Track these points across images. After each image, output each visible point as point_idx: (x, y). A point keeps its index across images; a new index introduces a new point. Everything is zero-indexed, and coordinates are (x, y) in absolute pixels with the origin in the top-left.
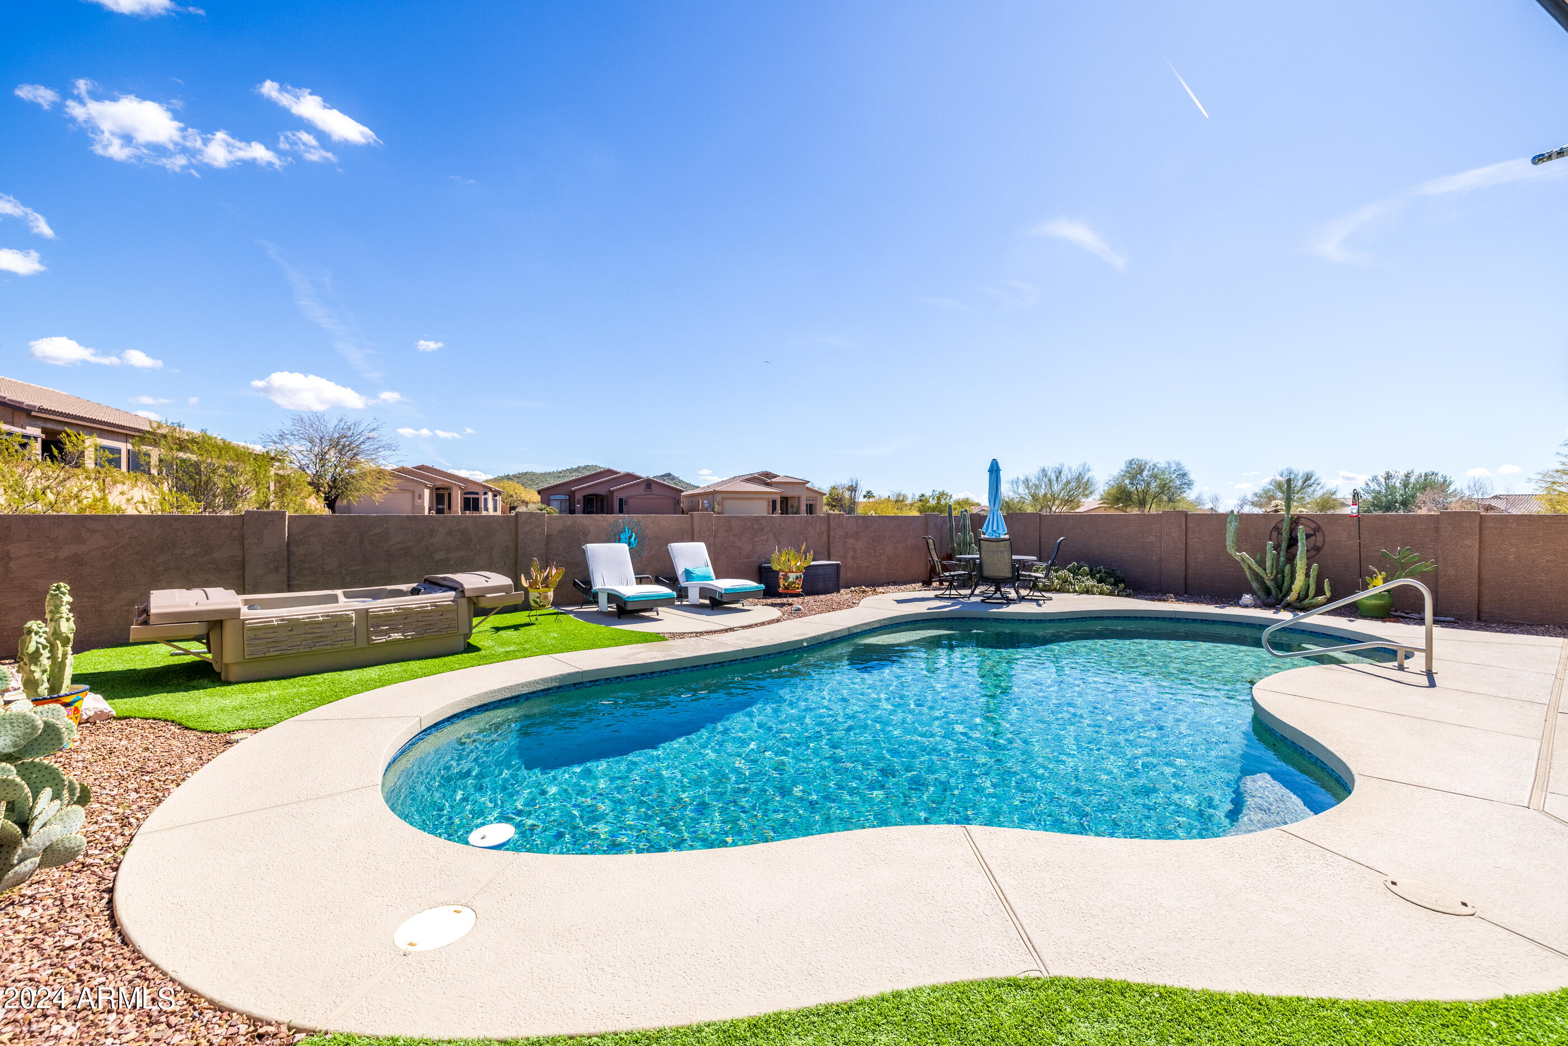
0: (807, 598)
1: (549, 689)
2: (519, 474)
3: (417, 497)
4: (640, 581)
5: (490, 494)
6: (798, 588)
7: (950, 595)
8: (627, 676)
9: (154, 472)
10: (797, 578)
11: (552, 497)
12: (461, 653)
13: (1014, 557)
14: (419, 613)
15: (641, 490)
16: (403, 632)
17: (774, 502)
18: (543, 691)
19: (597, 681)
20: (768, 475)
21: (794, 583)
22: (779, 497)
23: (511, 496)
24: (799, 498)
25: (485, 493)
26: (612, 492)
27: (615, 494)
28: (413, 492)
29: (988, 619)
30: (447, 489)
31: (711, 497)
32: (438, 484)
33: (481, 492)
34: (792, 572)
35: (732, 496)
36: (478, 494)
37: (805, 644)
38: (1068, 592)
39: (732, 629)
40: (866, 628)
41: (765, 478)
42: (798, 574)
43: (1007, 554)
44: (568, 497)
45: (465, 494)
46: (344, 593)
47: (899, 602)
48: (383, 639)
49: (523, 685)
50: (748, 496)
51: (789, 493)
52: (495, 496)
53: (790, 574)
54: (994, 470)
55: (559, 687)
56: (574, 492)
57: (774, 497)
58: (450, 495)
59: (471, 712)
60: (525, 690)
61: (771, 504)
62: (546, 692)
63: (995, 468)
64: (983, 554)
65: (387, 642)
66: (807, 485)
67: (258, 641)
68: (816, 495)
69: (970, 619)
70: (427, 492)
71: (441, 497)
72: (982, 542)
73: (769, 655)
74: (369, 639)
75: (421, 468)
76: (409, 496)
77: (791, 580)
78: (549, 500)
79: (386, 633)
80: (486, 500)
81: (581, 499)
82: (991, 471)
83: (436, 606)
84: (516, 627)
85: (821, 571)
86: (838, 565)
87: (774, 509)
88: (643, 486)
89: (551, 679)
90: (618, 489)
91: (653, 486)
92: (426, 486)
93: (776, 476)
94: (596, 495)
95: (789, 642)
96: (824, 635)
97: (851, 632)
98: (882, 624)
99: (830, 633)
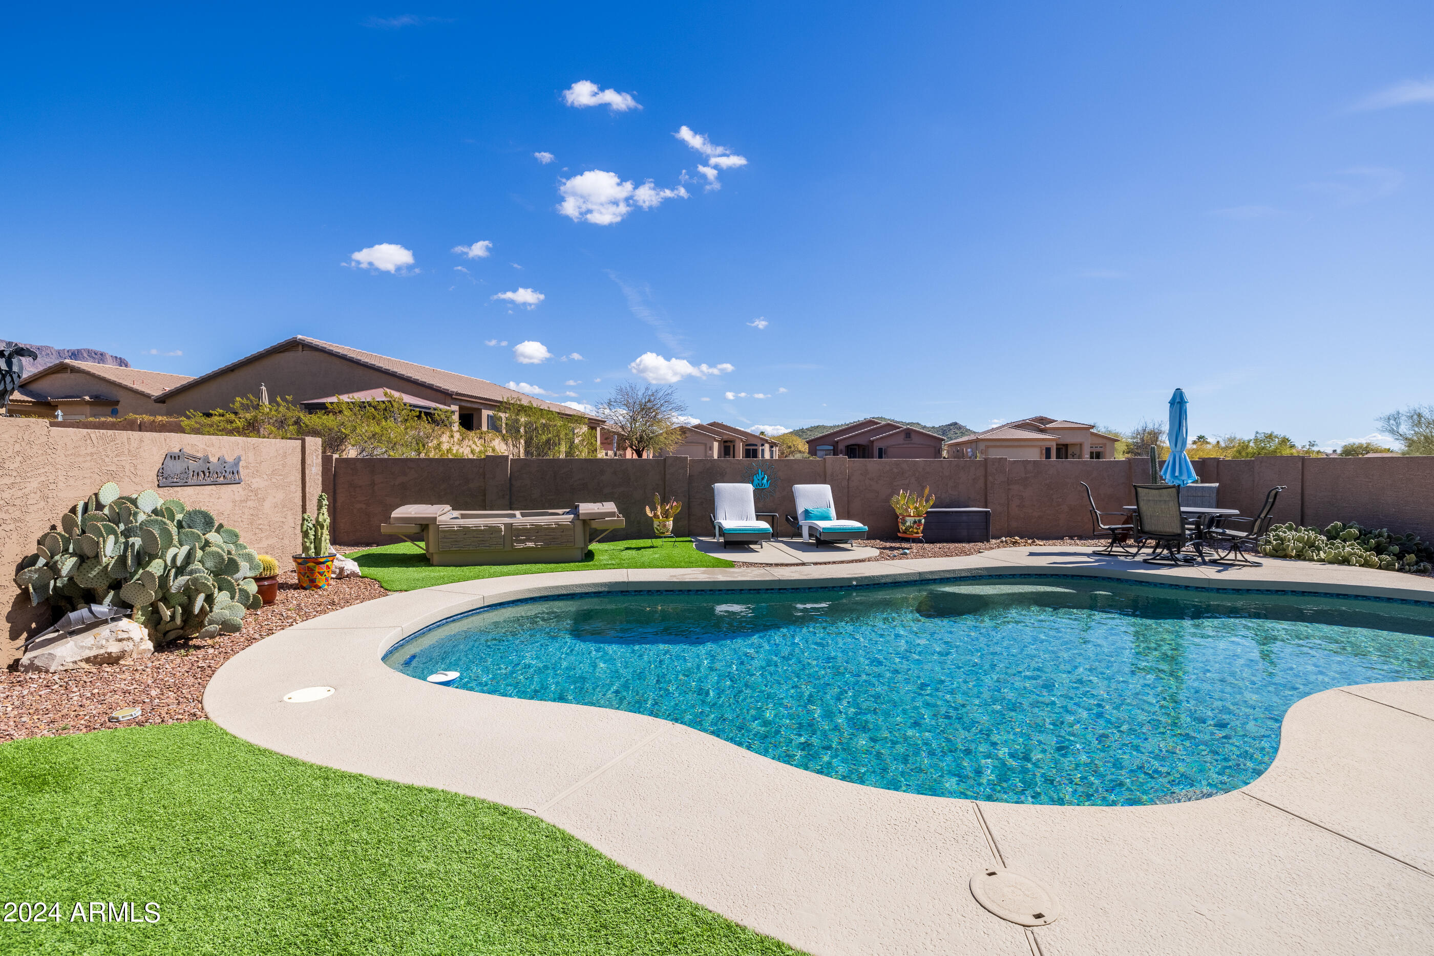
0: (926, 545)
1: (600, 592)
2: (812, 427)
3: (708, 449)
4: (758, 518)
5: (767, 447)
6: (917, 533)
7: (1111, 551)
8: (667, 591)
9: (504, 432)
10: (915, 522)
11: (818, 448)
12: (579, 562)
13: (1183, 509)
14: (520, 530)
15: (901, 439)
16: (535, 542)
17: (1048, 450)
18: (595, 593)
19: (641, 591)
20: (1042, 420)
21: (911, 527)
22: (1054, 444)
23: (790, 447)
24: (1081, 445)
25: (763, 445)
26: (873, 442)
27: (875, 444)
28: (705, 445)
29: (1127, 581)
30: (731, 442)
31: (974, 445)
32: (725, 437)
33: (759, 443)
34: (910, 516)
35: (998, 444)
36: (756, 445)
37: (854, 583)
38: (1312, 560)
39: (803, 564)
40: (948, 576)
41: (1039, 424)
42: (917, 519)
43: (1172, 505)
44: (832, 448)
45: (747, 445)
46: (521, 513)
47: (1031, 554)
48: (521, 546)
49: (577, 586)
50: (1016, 444)
51: (1068, 439)
52: (772, 447)
53: (907, 518)
54: (1178, 403)
55: (609, 592)
56: (837, 442)
57: (1048, 444)
58: (734, 446)
59: (533, 600)
60: (578, 590)
61: (1044, 452)
62: (597, 594)
63: (1178, 400)
64: (1142, 504)
65: (524, 548)
66: (1092, 430)
67: (445, 540)
68: (1105, 441)
69: (1104, 579)
70: (716, 445)
71: (727, 448)
72: (1139, 489)
73: (810, 588)
74: (512, 545)
75: (714, 424)
76: (702, 448)
77: (908, 524)
78: (816, 450)
79: (523, 541)
80: (763, 450)
81: (844, 449)
82: (1172, 403)
83: (558, 525)
84: (639, 549)
85: (965, 518)
86: (986, 512)
87: (1048, 456)
88: (903, 436)
89: (602, 585)
90: (877, 439)
91: (913, 435)
92: (715, 439)
93: (1053, 421)
94: (858, 445)
95: (832, 579)
96: (882, 576)
97: (923, 577)
98: (974, 573)
99: (891, 575)
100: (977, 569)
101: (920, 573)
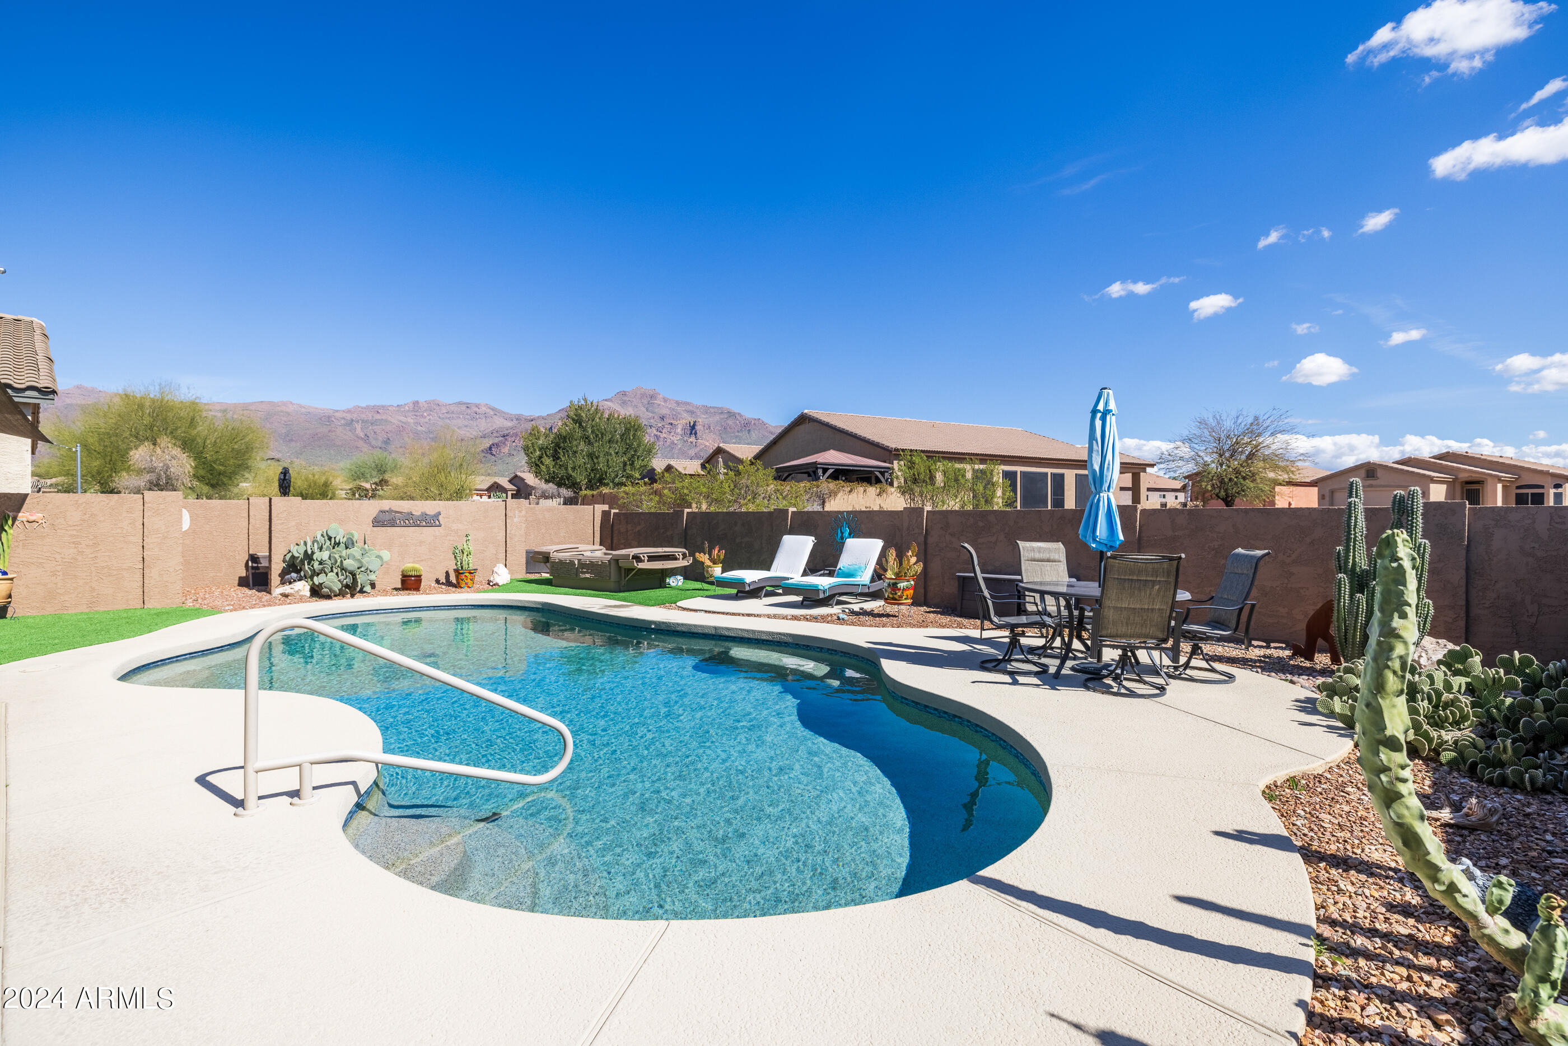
30: (1478, 483)
70: (1438, 488)
92: (1434, 480)
95: (637, 620)
96: (678, 624)
97: (720, 632)
98: (777, 638)
99: (686, 625)
100: (780, 634)
101: (715, 628)
